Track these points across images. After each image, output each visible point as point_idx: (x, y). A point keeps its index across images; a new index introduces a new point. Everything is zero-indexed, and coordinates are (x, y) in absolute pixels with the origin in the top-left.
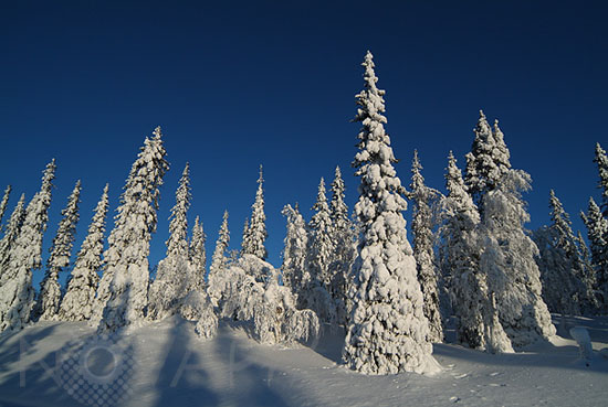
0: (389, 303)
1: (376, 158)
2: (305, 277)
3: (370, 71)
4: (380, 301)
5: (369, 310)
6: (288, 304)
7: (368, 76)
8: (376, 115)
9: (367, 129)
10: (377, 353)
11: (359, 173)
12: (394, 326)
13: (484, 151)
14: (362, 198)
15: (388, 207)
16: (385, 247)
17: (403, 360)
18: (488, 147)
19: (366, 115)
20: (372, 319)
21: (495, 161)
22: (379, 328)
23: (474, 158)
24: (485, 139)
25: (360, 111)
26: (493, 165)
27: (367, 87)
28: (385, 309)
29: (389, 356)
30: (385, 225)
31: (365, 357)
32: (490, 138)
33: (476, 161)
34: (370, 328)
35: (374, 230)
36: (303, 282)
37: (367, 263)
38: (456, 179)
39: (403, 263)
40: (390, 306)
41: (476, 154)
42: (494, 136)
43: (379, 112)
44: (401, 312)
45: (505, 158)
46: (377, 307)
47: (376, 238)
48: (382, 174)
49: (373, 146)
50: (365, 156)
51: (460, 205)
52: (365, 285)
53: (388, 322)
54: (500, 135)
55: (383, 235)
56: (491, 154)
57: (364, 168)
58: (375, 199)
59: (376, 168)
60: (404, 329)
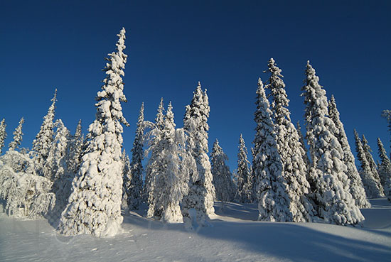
0: (94, 190)
1: (110, 97)
2: (59, 170)
3: (122, 41)
4: (89, 189)
5: (80, 194)
6: (37, 188)
7: (119, 44)
8: (117, 69)
9: (109, 77)
10: (79, 222)
11: (97, 105)
12: (93, 205)
13: (196, 106)
14: (95, 121)
15: (108, 129)
16: (101, 154)
17: (96, 227)
18: (198, 104)
19: (110, 68)
20: (80, 200)
21: (201, 112)
22: (83, 206)
23: (190, 108)
24: (198, 98)
25: (108, 65)
26: (199, 114)
27: (117, 51)
28: (90, 194)
29: (86, 224)
30: (105, 140)
31: (71, 225)
32: (201, 99)
33: (191, 111)
34: (77, 206)
35: (95, 143)
36: (57, 174)
37: (86, 164)
38: (170, 119)
39: (109, 166)
40: (94, 192)
41: (191, 106)
42: (203, 98)
43: (120, 68)
44: (100, 196)
45: (206, 111)
46: (85, 192)
47: (96, 148)
48: (111, 107)
49: (110, 89)
50: (103, 94)
51: (168, 134)
52: (81, 178)
53: (89, 202)
54: (206, 98)
55: (101, 146)
56: (199, 108)
57: (101, 102)
58: (103, 122)
59: (108, 103)
60: (100, 207)
